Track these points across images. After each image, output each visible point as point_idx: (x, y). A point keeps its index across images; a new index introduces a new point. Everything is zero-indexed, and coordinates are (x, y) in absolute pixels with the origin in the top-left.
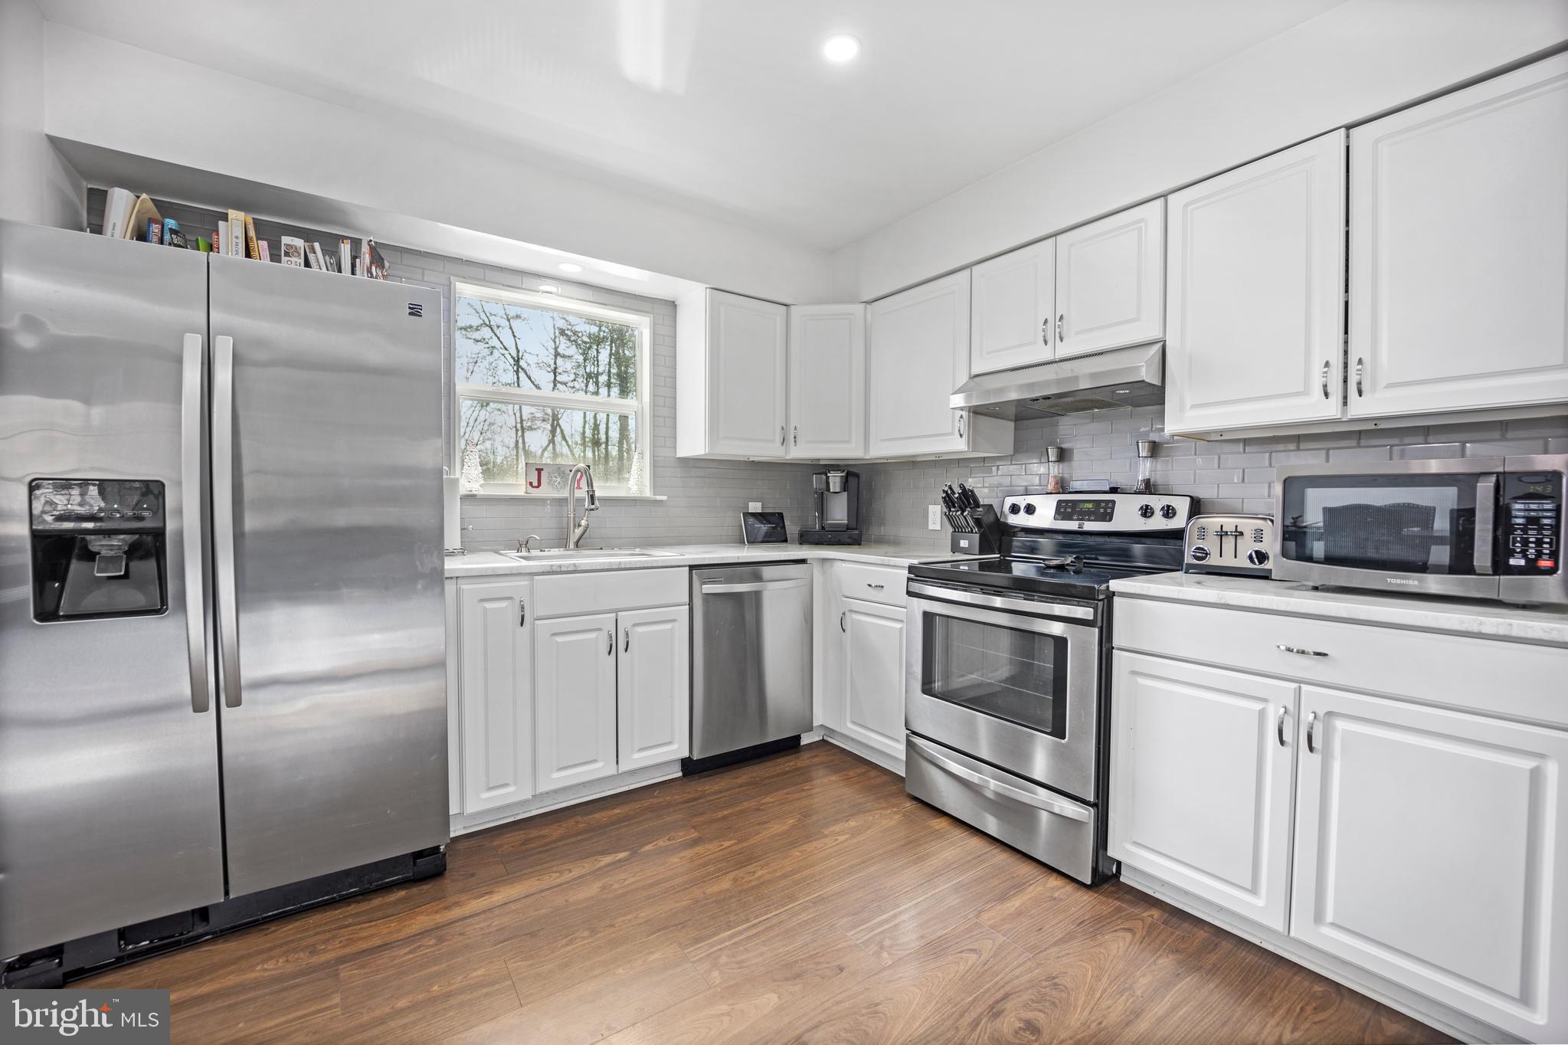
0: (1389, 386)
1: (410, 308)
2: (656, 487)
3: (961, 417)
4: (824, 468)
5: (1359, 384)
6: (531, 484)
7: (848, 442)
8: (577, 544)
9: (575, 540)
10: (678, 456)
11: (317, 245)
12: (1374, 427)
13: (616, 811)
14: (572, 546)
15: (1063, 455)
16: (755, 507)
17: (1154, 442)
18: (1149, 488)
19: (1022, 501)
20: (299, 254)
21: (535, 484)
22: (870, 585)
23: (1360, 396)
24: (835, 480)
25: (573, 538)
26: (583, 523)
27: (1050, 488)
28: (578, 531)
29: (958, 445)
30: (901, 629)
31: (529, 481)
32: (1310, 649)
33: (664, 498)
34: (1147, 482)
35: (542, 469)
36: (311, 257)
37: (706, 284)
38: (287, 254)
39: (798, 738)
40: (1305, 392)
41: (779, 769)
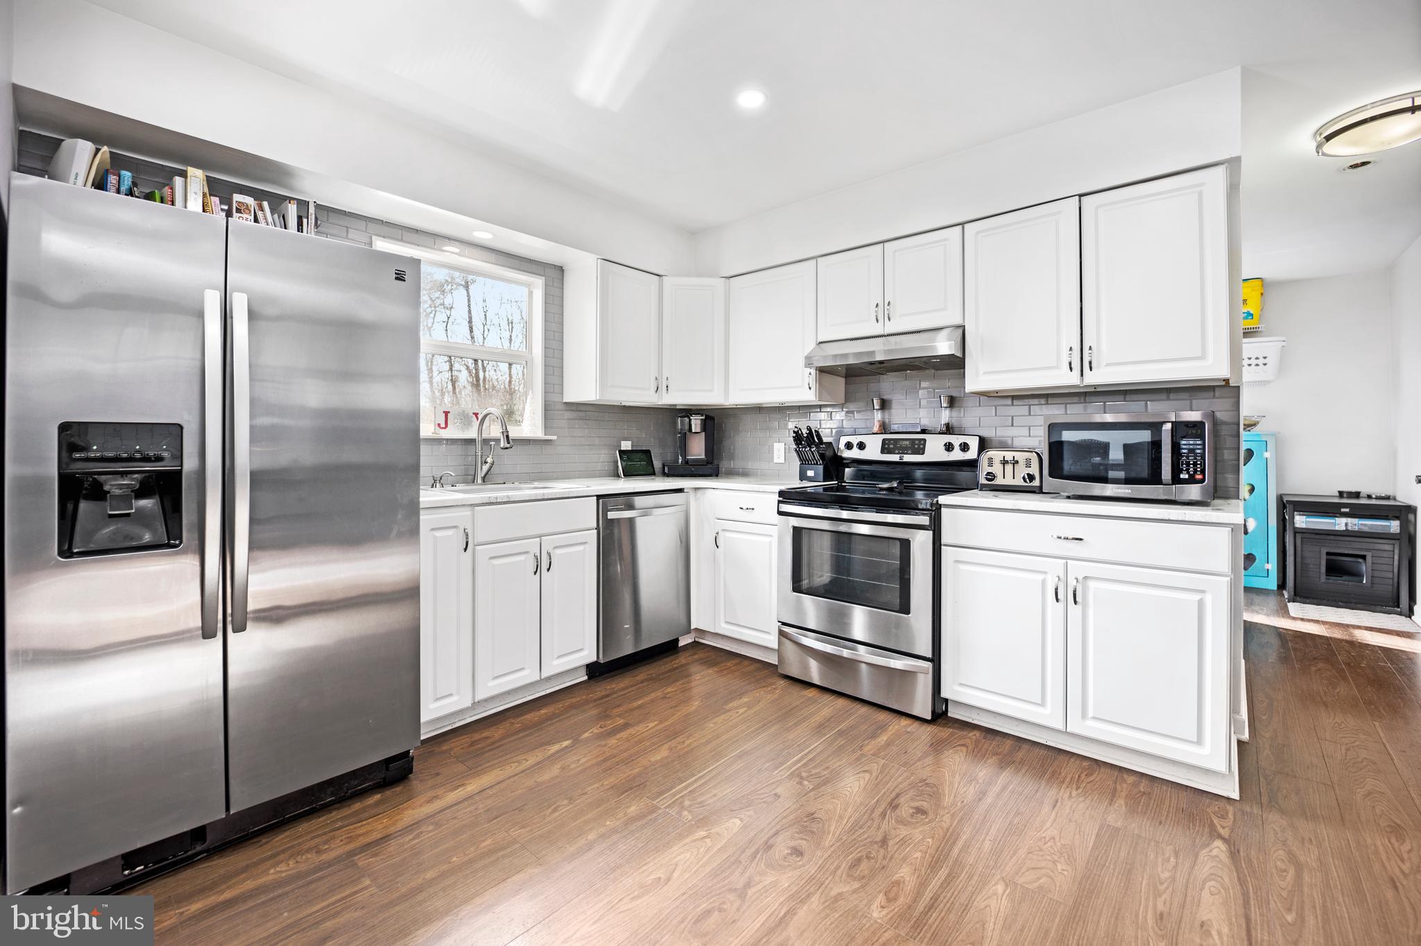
0: (1108, 365)
1: (396, 274)
2: (547, 427)
3: (810, 374)
4: (688, 412)
5: (1090, 363)
6: (439, 425)
7: (711, 390)
8: (484, 479)
9: (483, 476)
10: (564, 401)
11: (265, 204)
12: (1094, 390)
13: (542, 712)
14: (480, 481)
15: (885, 405)
16: (626, 445)
17: (952, 396)
18: (949, 430)
19: (855, 440)
20: (250, 211)
21: (443, 425)
22: (742, 508)
23: (1091, 370)
24: (696, 423)
25: (480, 475)
26: (489, 460)
27: (876, 429)
28: (485, 468)
29: (810, 397)
30: (770, 542)
31: (437, 422)
32: (1070, 537)
33: (554, 438)
34: (947, 425)
35: (449, 412)
36: (260, 214)
37: (598, 255)
38: (238, 211)
39: (677, 640)
40: (1057, 367)
41: (668, 667)
